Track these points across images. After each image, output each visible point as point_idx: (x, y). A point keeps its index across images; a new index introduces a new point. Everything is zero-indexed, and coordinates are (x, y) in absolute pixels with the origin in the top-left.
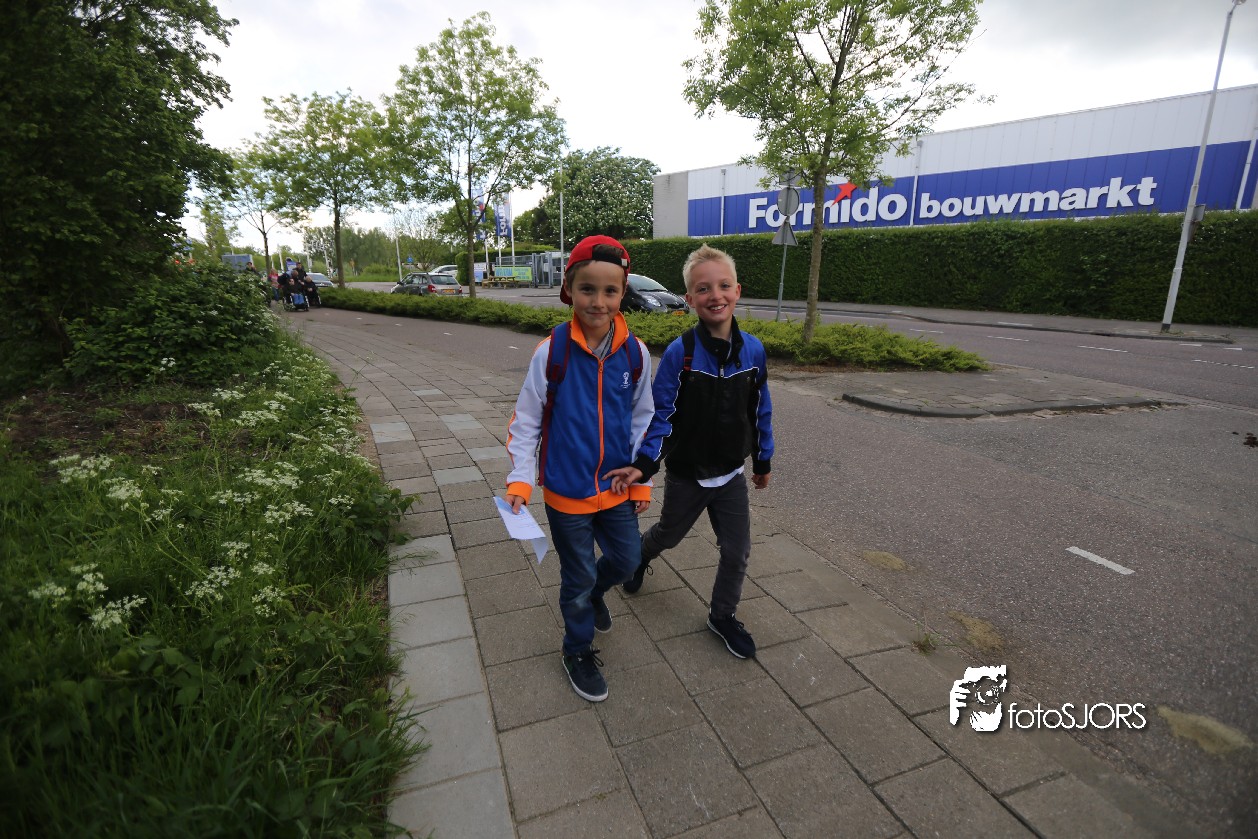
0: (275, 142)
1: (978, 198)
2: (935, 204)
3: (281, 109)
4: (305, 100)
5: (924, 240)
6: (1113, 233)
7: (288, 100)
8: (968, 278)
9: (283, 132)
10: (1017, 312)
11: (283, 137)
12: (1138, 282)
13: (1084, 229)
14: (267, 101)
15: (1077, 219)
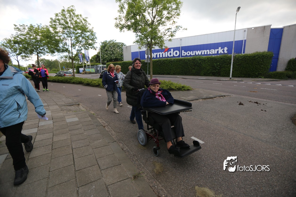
0: (18, 37)
1: (194, 51)
2: (185, 53)
3: (19, 28)
4: (27, 26)
5: (183, 61)
6: (220, 59)
7: (22, 26)
8: (193, 69)
10: (203, 76)
11: (20, 35)
12: (225, 69)
13: (214, 58)
14: (15, 25)
15: (213, 56)
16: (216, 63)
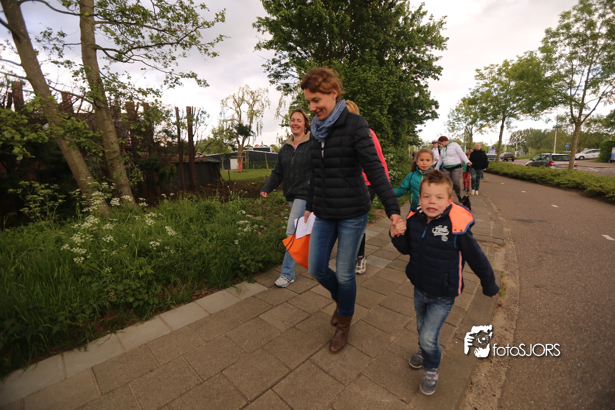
0: (477, 91)
3: (483, 73)
4: (497, 66)
7: (487, 68)
9: (483, 85)
11: (482, 87)
14: (478, 70)
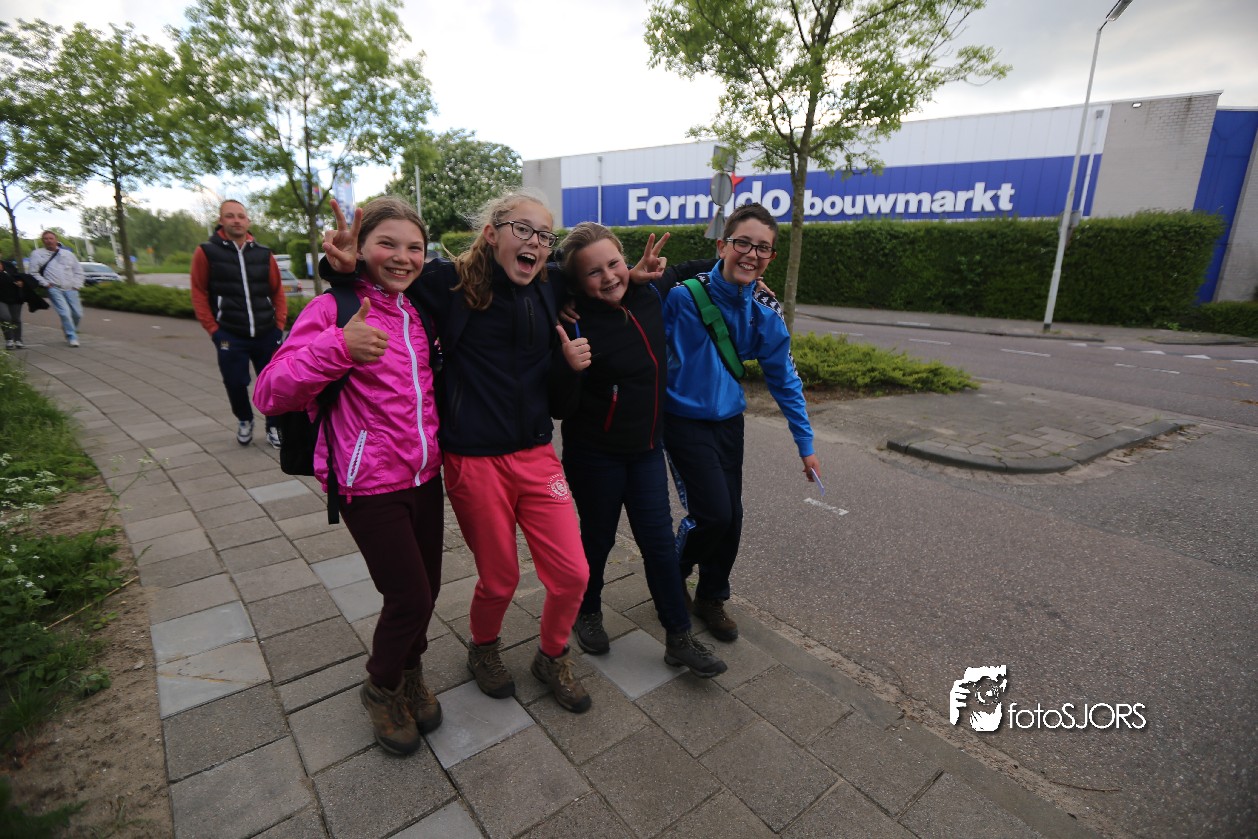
1: (858, 197)
2: (817, 201)
6: (985, 236)
8: (856, 276)
13: (959, 231)
15: (949, 221)
16: (962, 254)
